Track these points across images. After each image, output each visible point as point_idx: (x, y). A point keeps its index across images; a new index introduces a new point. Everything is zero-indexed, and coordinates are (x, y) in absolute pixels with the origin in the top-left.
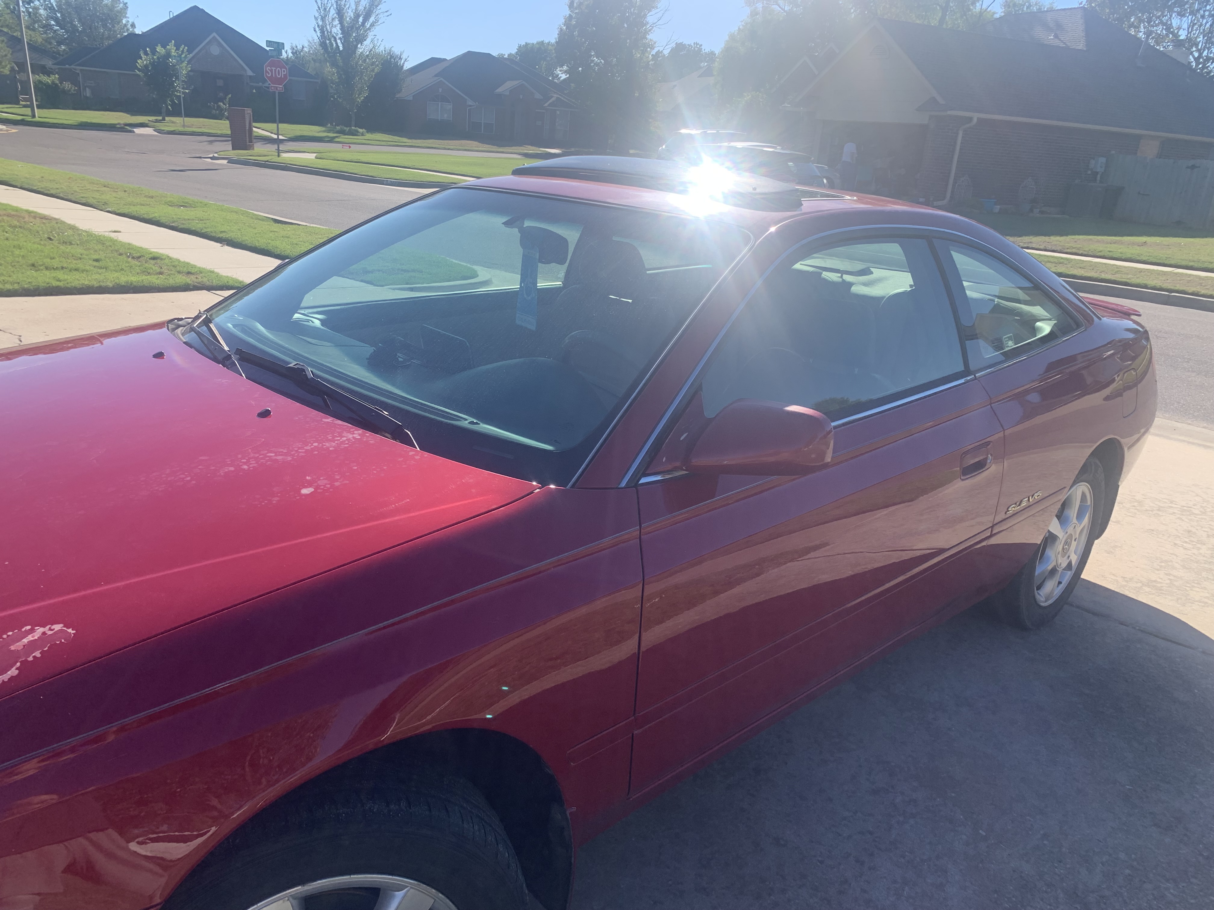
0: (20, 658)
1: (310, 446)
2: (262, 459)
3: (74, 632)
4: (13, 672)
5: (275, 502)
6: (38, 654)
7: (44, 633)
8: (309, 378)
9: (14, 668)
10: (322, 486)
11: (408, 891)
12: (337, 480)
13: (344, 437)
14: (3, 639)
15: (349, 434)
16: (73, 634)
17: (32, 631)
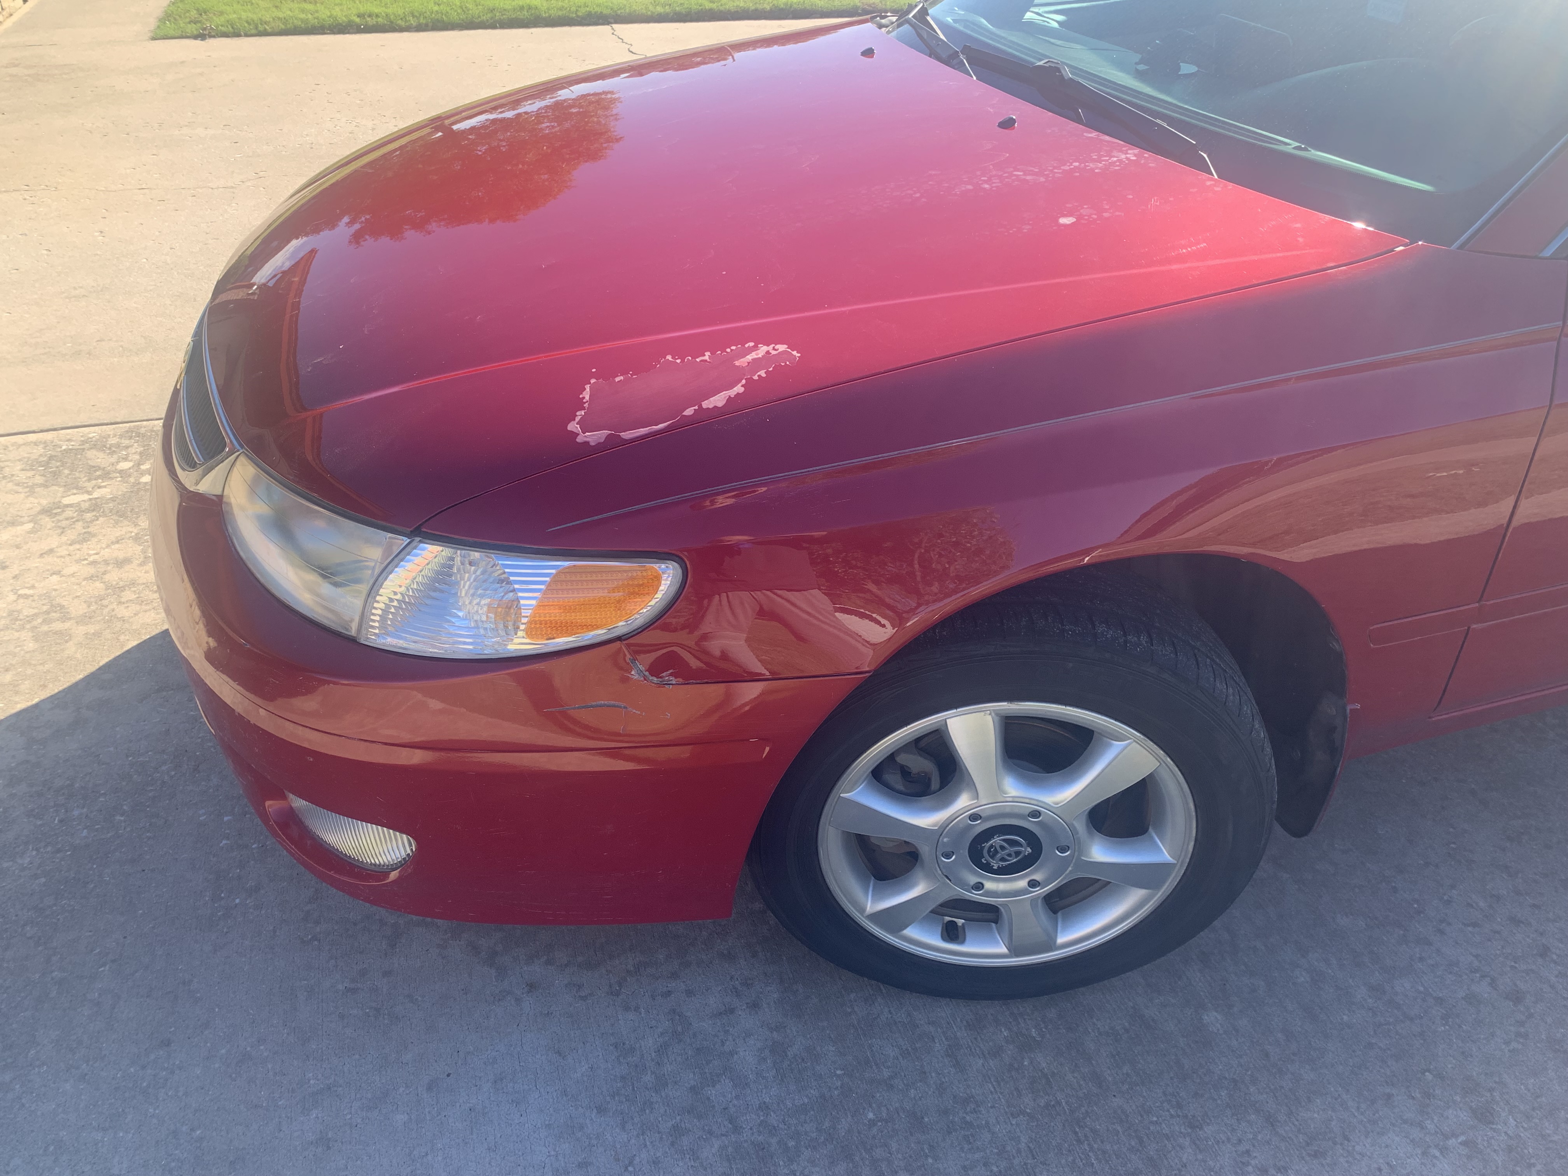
0: (744, 375)
1: (1069, 166)
2: (1007, 177)
3: (799, 355)
4: (739, 389)
5: (1025, 231)
6: (762, 373)
7: (768, 352)
8: (1066, 78)
9: (740, 385)
10: (1086, 216)
11: (1130, 744)
12: (1106, 211)
13: (1114, 157)
14: (727, 352)
15: (1120, 153)
16: (798, 357)
17: (755, 348)
